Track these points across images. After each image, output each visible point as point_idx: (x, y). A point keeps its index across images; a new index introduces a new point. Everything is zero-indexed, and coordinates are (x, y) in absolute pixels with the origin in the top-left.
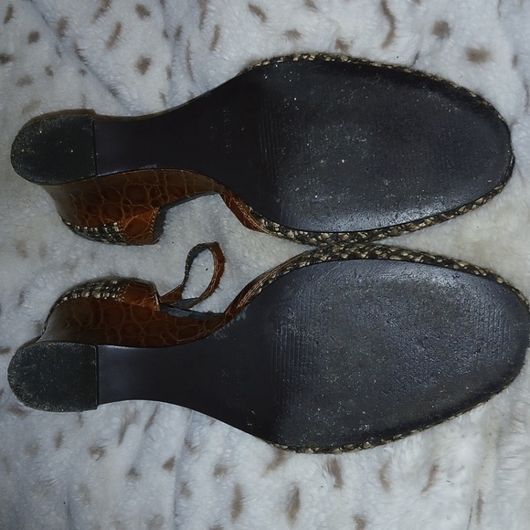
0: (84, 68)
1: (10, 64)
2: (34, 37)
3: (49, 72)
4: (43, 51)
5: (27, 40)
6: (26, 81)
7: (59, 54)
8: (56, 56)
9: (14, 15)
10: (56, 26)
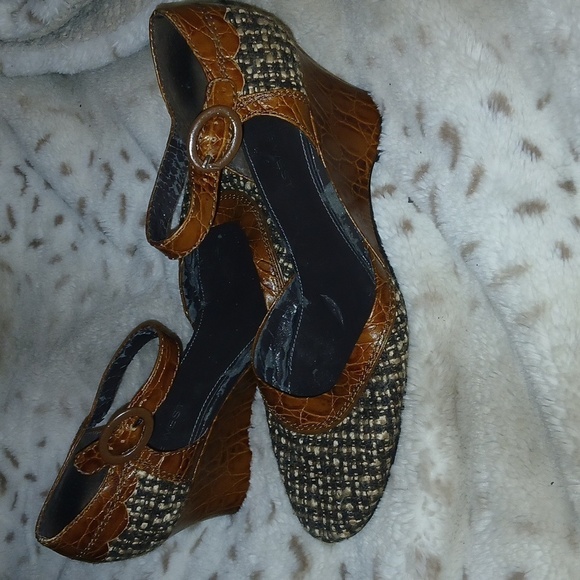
0: (103, 238)
1: (41, 247)
2: (59, 220)
3: (74, 248)
4: (68, 230)
5: (53, 223)
6: (56, 259)
7: (82, 230)
8: (80, 233)
9: (39, 203)
10: (76, 206)
